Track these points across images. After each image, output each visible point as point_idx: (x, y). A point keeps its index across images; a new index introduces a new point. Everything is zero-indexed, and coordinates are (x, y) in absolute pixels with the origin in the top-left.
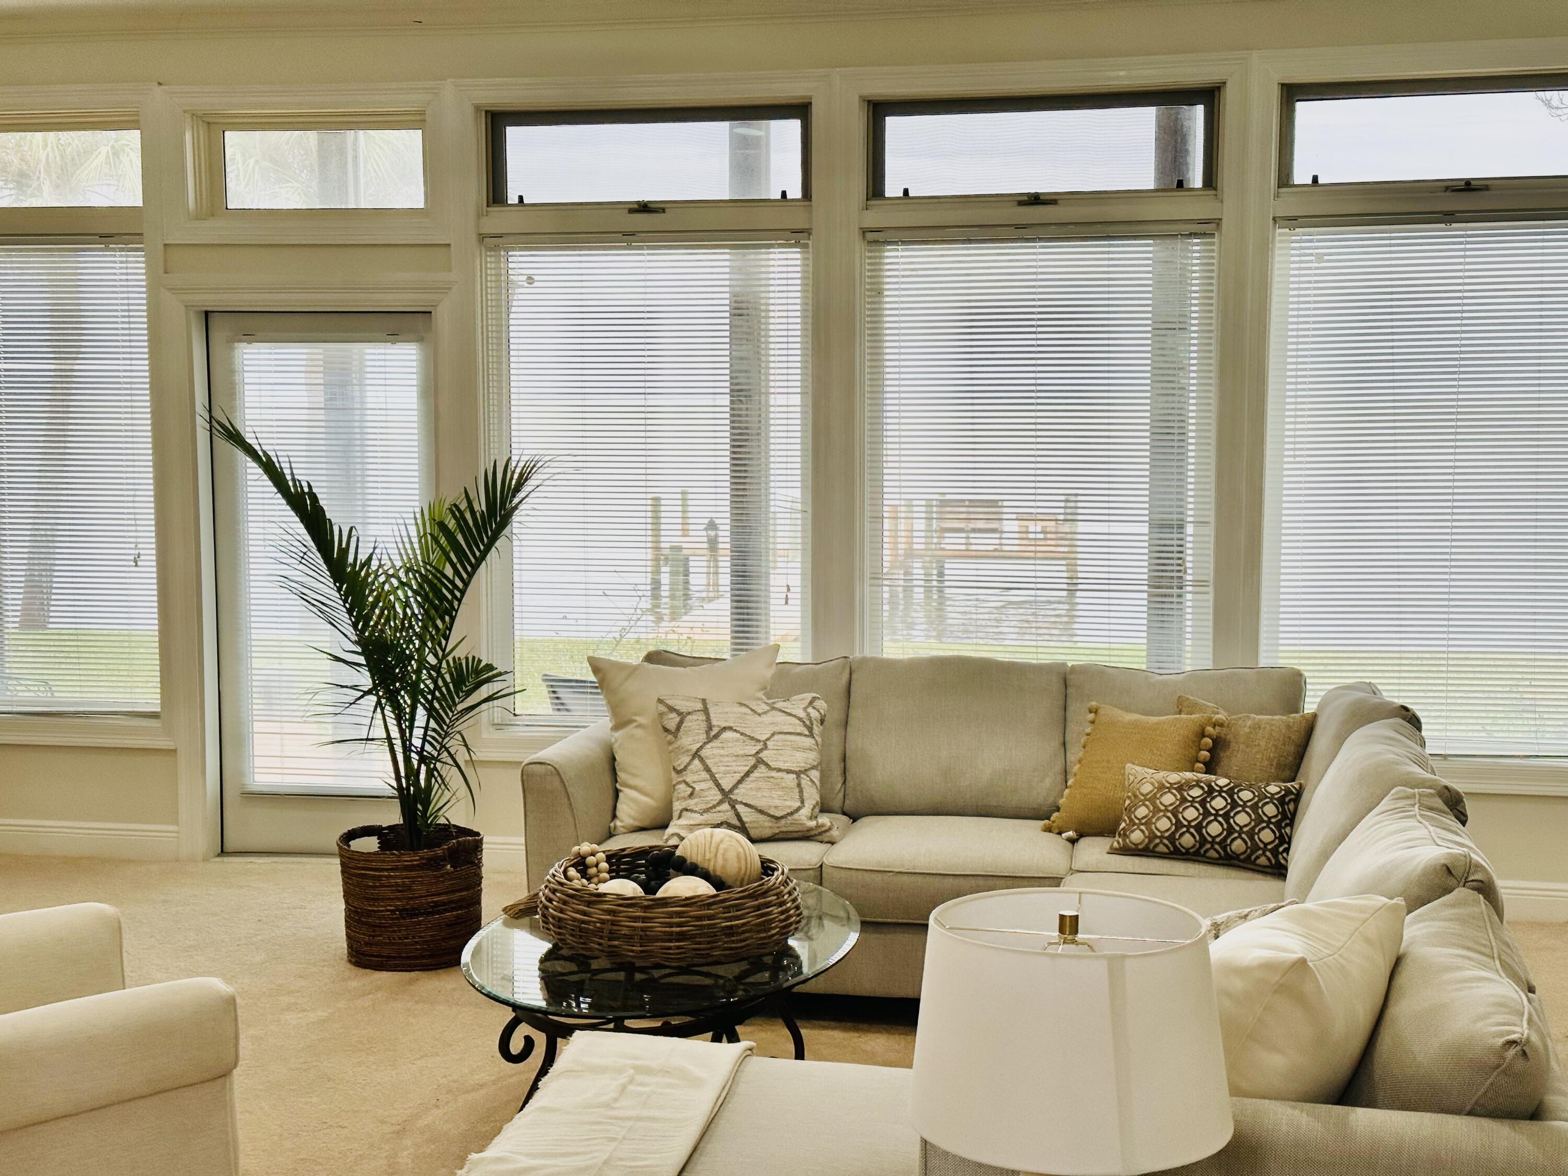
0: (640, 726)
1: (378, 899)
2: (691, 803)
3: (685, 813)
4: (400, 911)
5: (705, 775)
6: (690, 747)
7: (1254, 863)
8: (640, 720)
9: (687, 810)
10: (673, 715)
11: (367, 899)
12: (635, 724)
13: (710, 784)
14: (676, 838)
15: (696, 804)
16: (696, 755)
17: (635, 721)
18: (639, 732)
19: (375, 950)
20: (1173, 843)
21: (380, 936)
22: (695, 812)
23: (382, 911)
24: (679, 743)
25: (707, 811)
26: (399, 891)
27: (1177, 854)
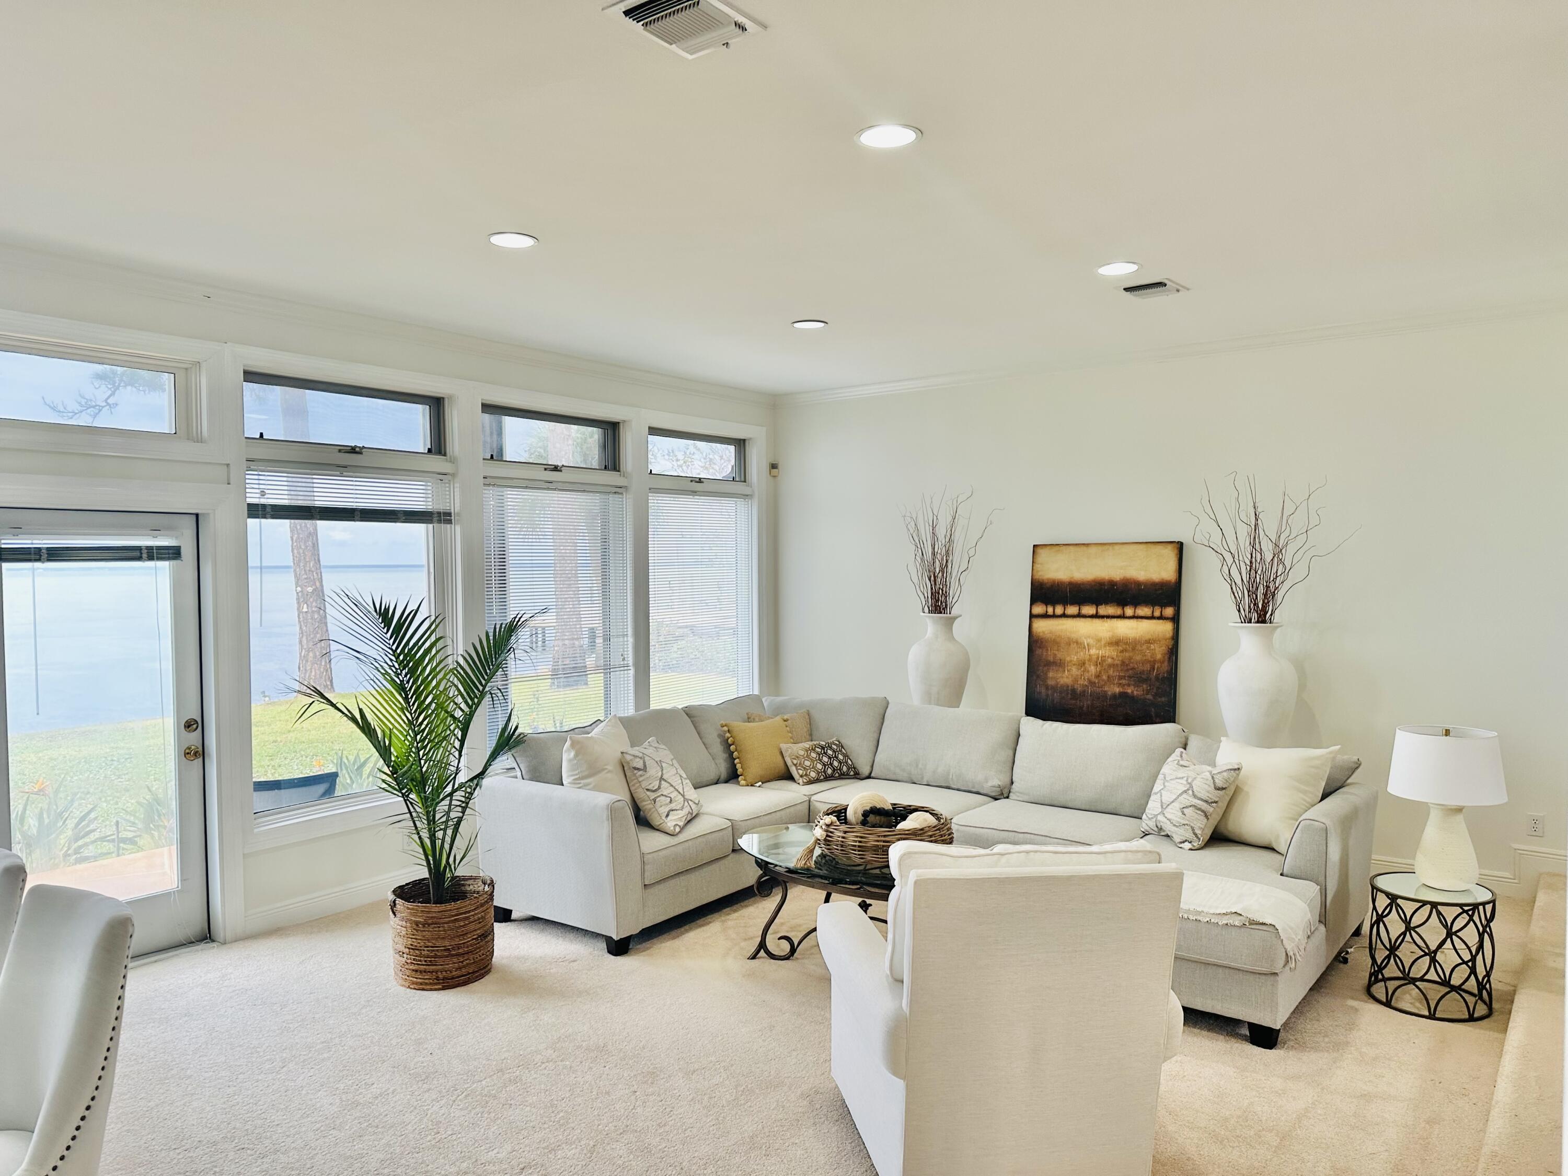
0: (609, 771)
1: (467, 934)
2: (673, 806)
3: (671, 812)
4: (480, 936)
5: (672, 789)
6: (657, 775)
7: (849, 775)
8: (610, 767)
9: (673, 810)
10: (638, 760)
11: (459, 936)
12: (606, 771)
13: (676, 793)
14: (678, 827)
15: (676, 805)
16: (661, 779)
17: (606, 769)
18: (609, 775)
19: (464, 971)
20: (825, 774)
21: (466, 960)
22: (678, 810)
23: (469, 941)
24: (648, 775)
25: (682, 809)
26: (480, 923)
27: (828, 778)
